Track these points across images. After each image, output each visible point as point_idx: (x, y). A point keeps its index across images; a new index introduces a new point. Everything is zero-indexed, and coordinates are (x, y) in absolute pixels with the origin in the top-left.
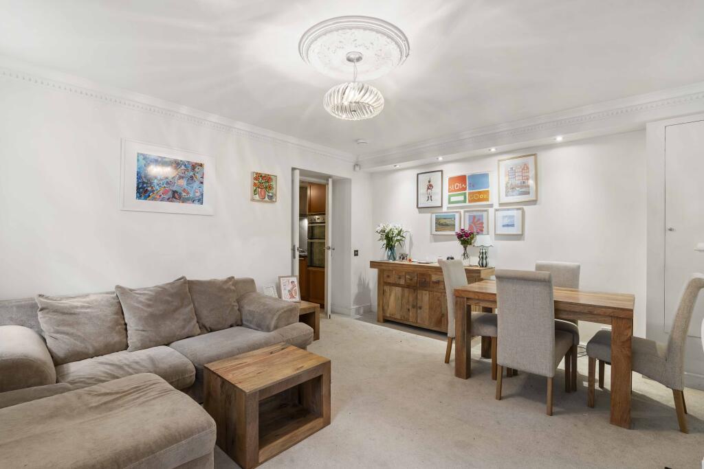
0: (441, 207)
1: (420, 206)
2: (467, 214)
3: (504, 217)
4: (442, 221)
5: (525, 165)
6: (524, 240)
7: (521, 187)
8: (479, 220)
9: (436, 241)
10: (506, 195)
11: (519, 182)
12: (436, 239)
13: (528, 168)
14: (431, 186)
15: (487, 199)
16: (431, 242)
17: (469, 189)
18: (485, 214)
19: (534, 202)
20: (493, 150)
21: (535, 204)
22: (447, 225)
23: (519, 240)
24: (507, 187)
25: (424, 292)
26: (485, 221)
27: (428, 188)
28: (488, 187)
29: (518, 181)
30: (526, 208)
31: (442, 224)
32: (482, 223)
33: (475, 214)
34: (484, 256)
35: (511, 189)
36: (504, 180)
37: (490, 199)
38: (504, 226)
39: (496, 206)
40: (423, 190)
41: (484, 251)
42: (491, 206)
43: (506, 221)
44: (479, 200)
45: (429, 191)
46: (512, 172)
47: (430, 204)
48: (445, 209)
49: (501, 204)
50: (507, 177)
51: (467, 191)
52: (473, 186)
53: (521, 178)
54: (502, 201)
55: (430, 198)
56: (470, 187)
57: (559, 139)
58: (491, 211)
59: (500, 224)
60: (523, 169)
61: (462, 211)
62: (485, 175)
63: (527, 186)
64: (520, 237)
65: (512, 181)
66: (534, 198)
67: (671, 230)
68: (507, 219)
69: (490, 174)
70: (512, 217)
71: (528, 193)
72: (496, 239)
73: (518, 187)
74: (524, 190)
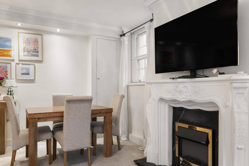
3: (22, 69)
5: (36, 39)
6: (35, 83)
7: (34, 52)
8: (4, 69)
10: (24, 55)
11: (32, 48)
13: (38, 42)
15: (10, 56)
18: (8, 65)
19: (41, 62)
20: (19, 24)
21: (42, 63)
23: (32, 83)
24: (24, 50)
28: (11, 48)
30: (36, 64)
32: (7, 71)
35: (27, 52)
36: (22, 46)
37: (12, 56)
38: (22, 74)
41: (11, 90)
42: (13, 60)
43: (24, 71)
44: (3, 55)
46: (28, 41)
49: (19, 60)
50: (25, 44)
53: (33, 46)
57: (58, 30)
58: (13, 64)
59: (19, 72)
60: (35, 41)
62: (9, 40)
63: (38, 52)
64: (32, 81)
65: (28, 47)
66: (41, 59)
67: (99, 79)
68: (24, 70)
69: (12, 39)
70: (28, 69)
71: (38, 56)
72: (16, 82)
73: (32, 51)
74: (35, 53)
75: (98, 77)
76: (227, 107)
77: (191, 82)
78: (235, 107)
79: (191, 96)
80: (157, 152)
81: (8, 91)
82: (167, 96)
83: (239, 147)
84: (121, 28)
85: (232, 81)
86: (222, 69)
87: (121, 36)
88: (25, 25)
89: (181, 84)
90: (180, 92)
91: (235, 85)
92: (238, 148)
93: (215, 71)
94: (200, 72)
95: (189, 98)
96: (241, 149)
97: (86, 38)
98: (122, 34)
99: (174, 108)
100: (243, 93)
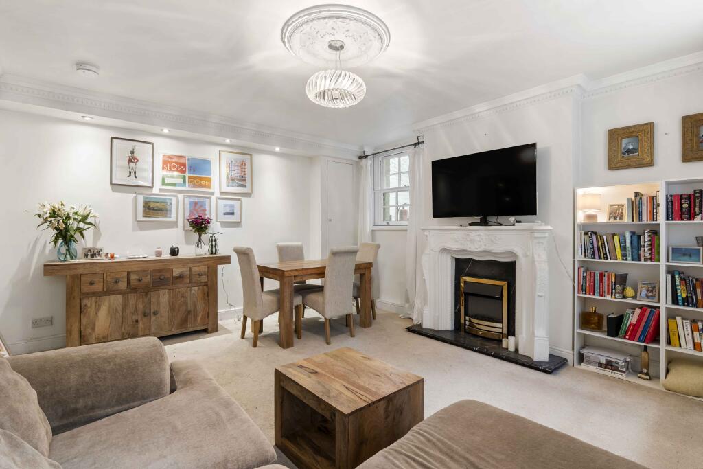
0: (152, 187)
1: (114, 182)
2: (187, 200)
3: (225, 206)
4: (152, 205)
5: (243, 161)
6: (242, 227)
7: (240, 180)
8: (201, 206)
9: (142, 229)
10: (227, 186)
12: (141, 226)
13: (245, 165)
14: (135, 158)
15: (209, 187)
16: (133, 230)
17: (190, 172)
18: (207, 201)
19: (248, 195)
21: (250, 197)
22: (161, 210)
23: (238, 227)
24: (228, 178)
25: (161, 292)
26: (207, 208)
27: (130, 161)
28: (210, 174)
29: (237, 174)
30: (243, 199)
31: (153, 209)
32: (204, 210)
33: (196, 200)
34: (214, 243)
35: (232, 180)
36: (225, 171)
37: (212, 187)
38: (225, 214)
39: (217, 194)
40: (121, 161)
41: (213, 238)
42: (213, 193)
43: (228, 210)
44: (201, 186)
45: (131, 164)
46: (232, 165)
47: (132, 181)
48: (156, 190)
49: (222, 193)
50: (228, 168)
51: (187, 175)
52: (194, 171)
53: (240, 172)
54: (223, 190)
55: (134, 173)
56: (190, 170)
58: (213, 198)
59: (221, 210)
60: (242, 165)
61: (181, 196)
62: (208, 162)
63: (245, 180)
64: (237, 224)
65: (232, 174)
66: (250, 192)
67: (330, 220)
68: (227, 207)
69: (212, 161)
70: (232, 206)
71: (245, 186)
72: (222, 227)
73: (238, 179)
74: (242, 183)
75: (329, 218)
76: (527, 256)
77: (485, 230)
78: (535, 256)
79: (485, 245)
80: (437, 314)
81: (212, 240)
82: (453, 246)
83: (540, 294)
84: (362, 147)
85: (532, 231)
86: (520, 218)
87: (360, 158)
88: (235, 142)
89: (474, 232)
90: (472, 241)
91: (536, 235)
92: (539, 296)
93: (512, 219)
94: (491, 219)
95: (483, 248)
96: (541, 296)
97: (311, 160)
98: (362, 155)
99: (457, 260)
100: (542, 243)
